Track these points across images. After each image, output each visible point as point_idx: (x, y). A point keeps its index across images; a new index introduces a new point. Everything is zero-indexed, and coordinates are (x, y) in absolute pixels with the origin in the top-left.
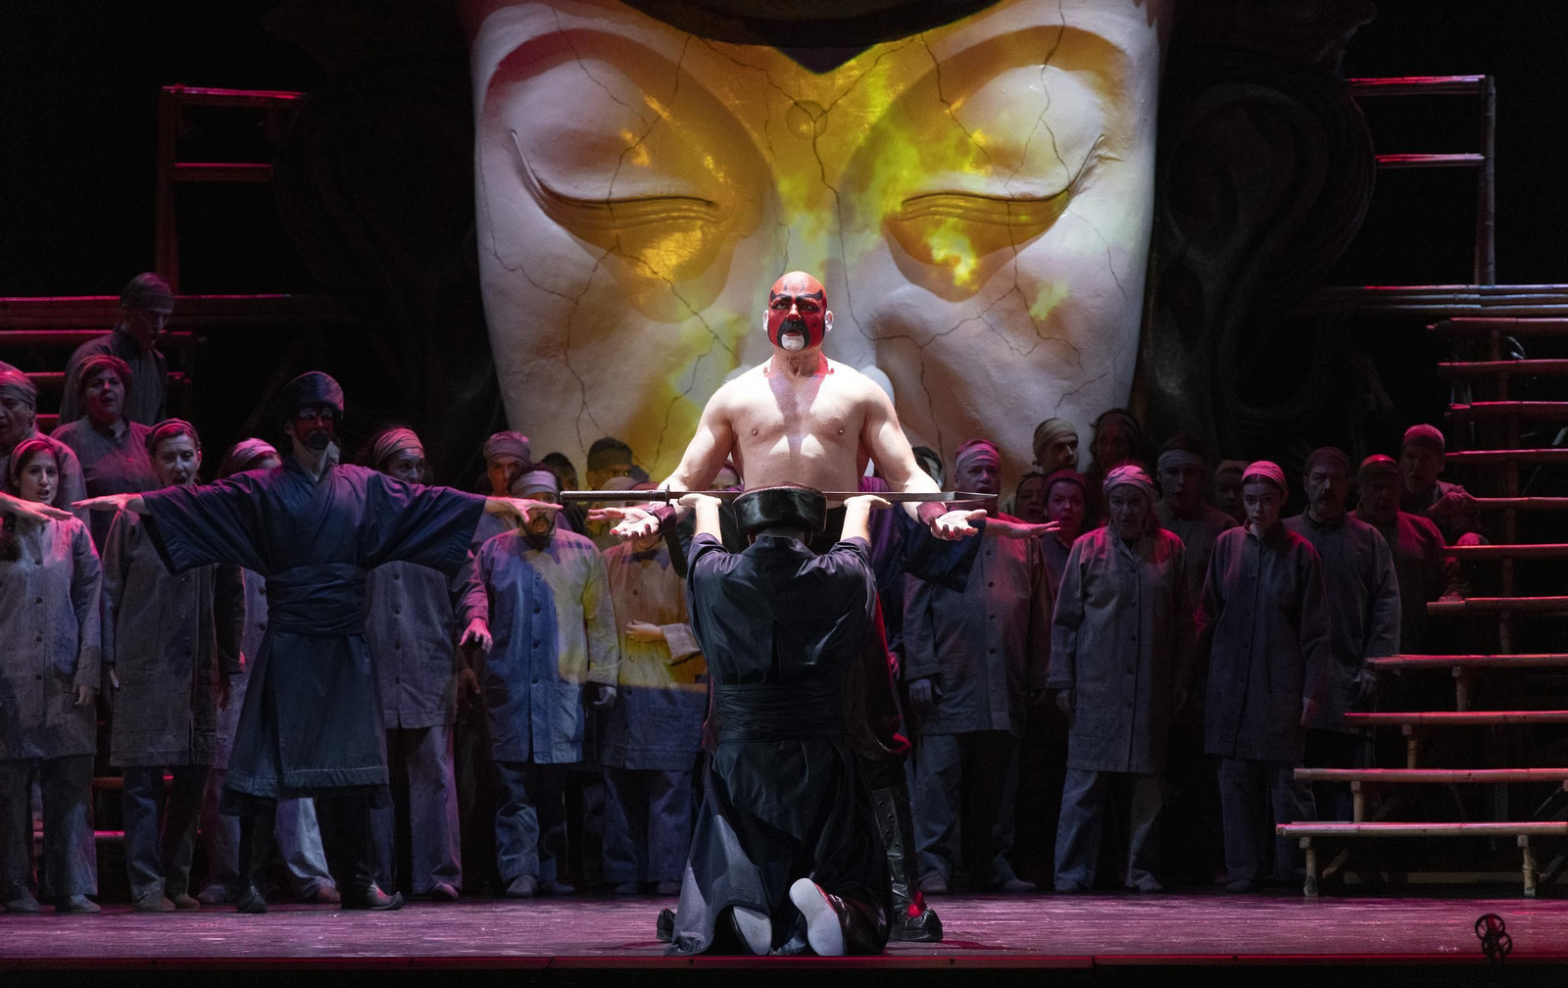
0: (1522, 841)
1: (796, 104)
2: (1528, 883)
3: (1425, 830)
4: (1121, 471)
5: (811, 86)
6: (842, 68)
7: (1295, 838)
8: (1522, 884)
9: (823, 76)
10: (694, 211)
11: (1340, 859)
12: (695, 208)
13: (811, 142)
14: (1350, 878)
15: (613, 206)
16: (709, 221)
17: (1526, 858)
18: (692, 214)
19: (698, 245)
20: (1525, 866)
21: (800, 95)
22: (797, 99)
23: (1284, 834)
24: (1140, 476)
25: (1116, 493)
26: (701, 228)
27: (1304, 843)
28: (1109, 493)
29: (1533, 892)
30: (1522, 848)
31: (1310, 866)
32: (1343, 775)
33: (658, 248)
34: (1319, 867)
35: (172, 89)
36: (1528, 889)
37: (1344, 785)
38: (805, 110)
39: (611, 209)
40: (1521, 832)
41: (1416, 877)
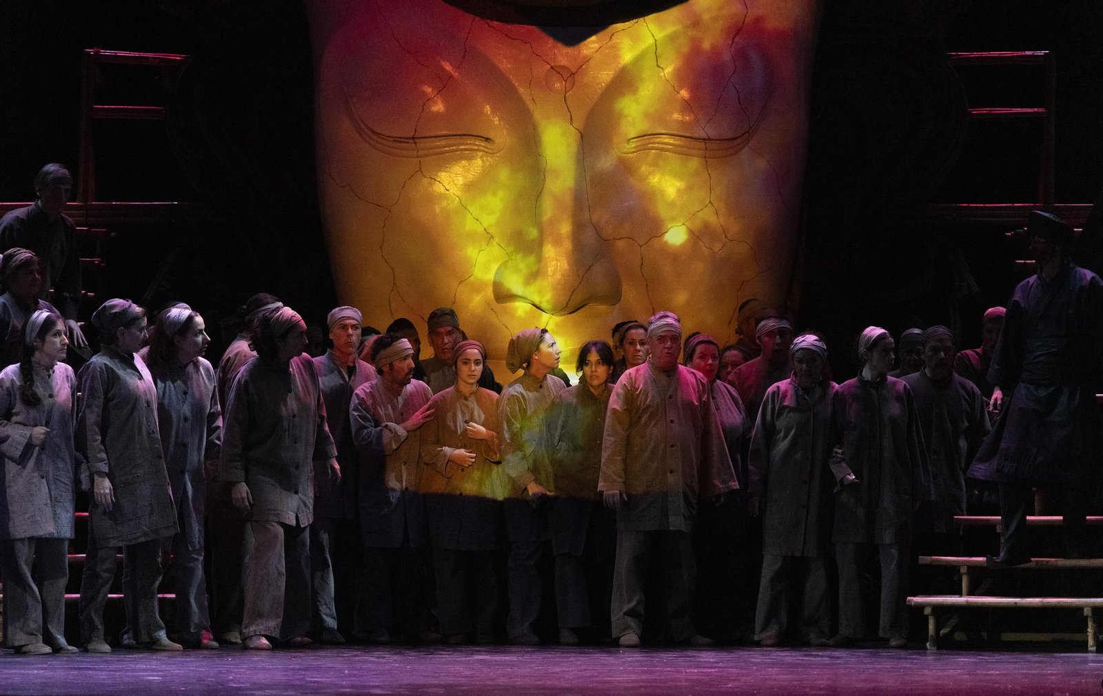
0: (1087, 612)
1: (552, 67)
2: (1091, 642)
3: (1016, 603)
4: (803, 339)
5: (563, 55)
6: (586, 42)
7: (921, 607)
8: (1087, 642)
9: (572, 48)
10: (477, 145)
11: (953, 622)
12: (477, 143)
13: (563, 96)
14: (959, 636)
15: (416, 140)
16: (487, 152)
17: (1090, 624)
18: (475, 147)
19: (479, 170)
20: (1089, 630)
21: (554, 61)
22: (553, 64)
23: (913, 603)
24: (818, 343)
25: (798, 355)
26: (481, 157)
27: (927, 611)
28: (793, 355)
29: (1094, 648)
30: (1087, 617)
31: (931, 627)
32: (954, 561)
33: (450, 172)
34: (938, 628)
35: (92, 52)
36: (1092, 646)
37: (954, 568)
38: (559, 73)
39: (416, 143)
40: (1087, 605)
41: (1007, 636)
